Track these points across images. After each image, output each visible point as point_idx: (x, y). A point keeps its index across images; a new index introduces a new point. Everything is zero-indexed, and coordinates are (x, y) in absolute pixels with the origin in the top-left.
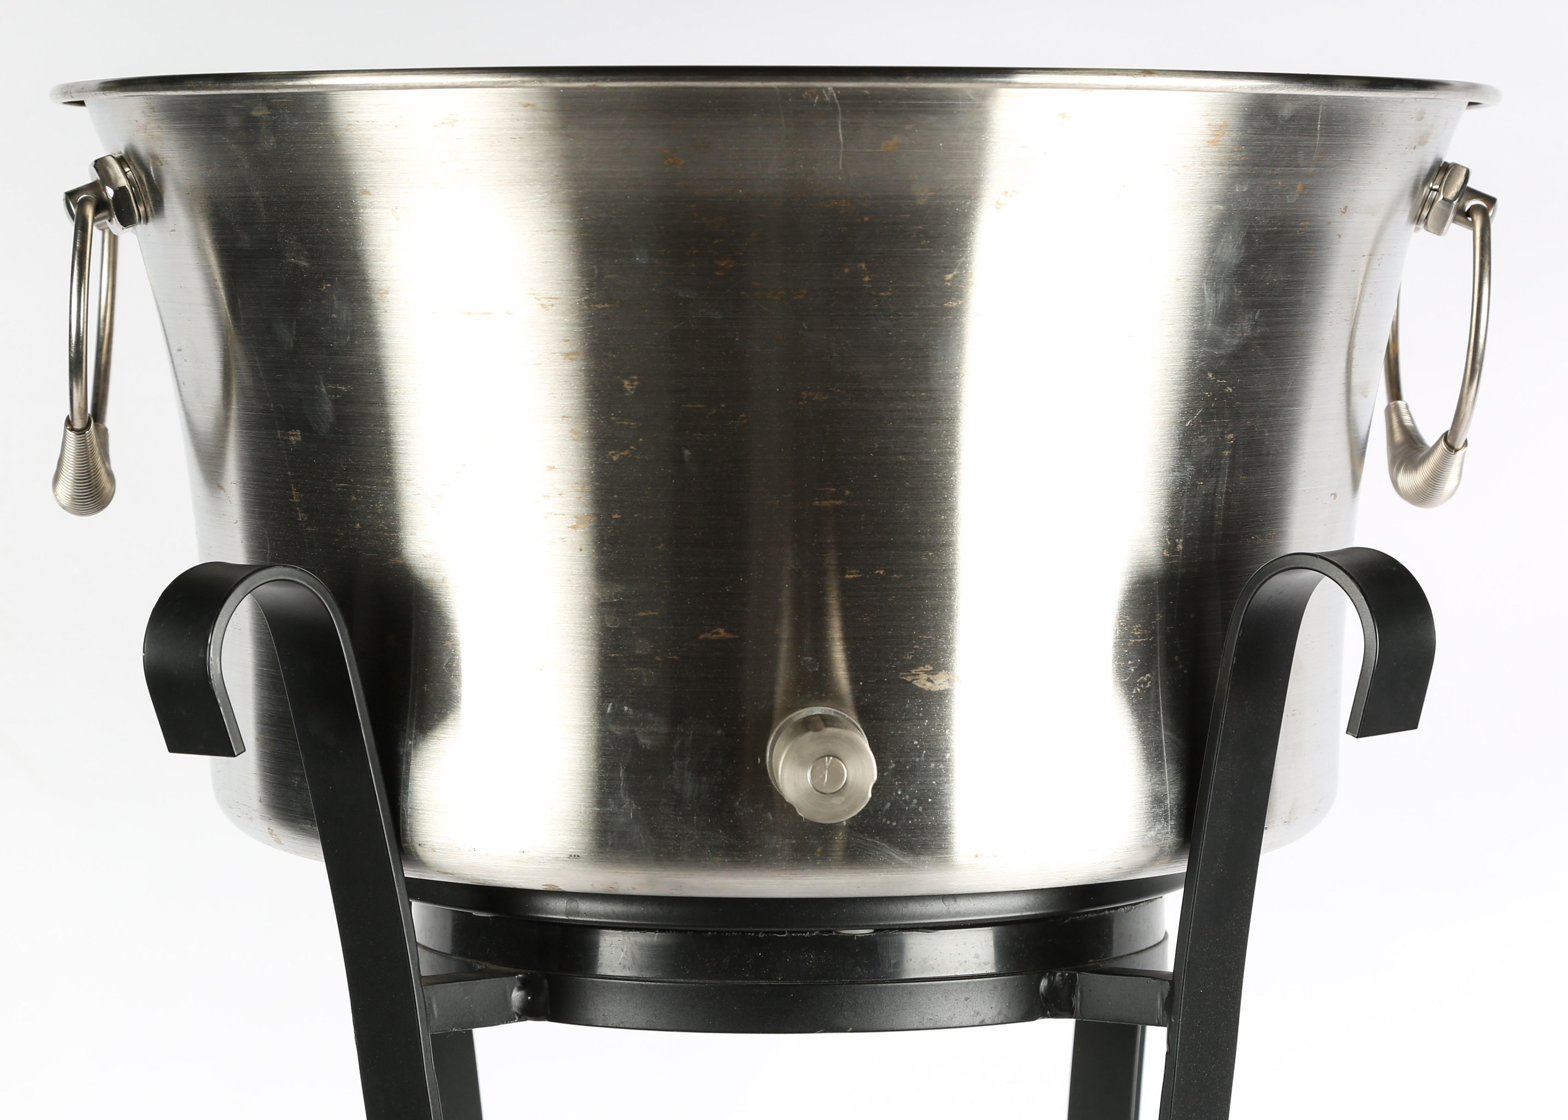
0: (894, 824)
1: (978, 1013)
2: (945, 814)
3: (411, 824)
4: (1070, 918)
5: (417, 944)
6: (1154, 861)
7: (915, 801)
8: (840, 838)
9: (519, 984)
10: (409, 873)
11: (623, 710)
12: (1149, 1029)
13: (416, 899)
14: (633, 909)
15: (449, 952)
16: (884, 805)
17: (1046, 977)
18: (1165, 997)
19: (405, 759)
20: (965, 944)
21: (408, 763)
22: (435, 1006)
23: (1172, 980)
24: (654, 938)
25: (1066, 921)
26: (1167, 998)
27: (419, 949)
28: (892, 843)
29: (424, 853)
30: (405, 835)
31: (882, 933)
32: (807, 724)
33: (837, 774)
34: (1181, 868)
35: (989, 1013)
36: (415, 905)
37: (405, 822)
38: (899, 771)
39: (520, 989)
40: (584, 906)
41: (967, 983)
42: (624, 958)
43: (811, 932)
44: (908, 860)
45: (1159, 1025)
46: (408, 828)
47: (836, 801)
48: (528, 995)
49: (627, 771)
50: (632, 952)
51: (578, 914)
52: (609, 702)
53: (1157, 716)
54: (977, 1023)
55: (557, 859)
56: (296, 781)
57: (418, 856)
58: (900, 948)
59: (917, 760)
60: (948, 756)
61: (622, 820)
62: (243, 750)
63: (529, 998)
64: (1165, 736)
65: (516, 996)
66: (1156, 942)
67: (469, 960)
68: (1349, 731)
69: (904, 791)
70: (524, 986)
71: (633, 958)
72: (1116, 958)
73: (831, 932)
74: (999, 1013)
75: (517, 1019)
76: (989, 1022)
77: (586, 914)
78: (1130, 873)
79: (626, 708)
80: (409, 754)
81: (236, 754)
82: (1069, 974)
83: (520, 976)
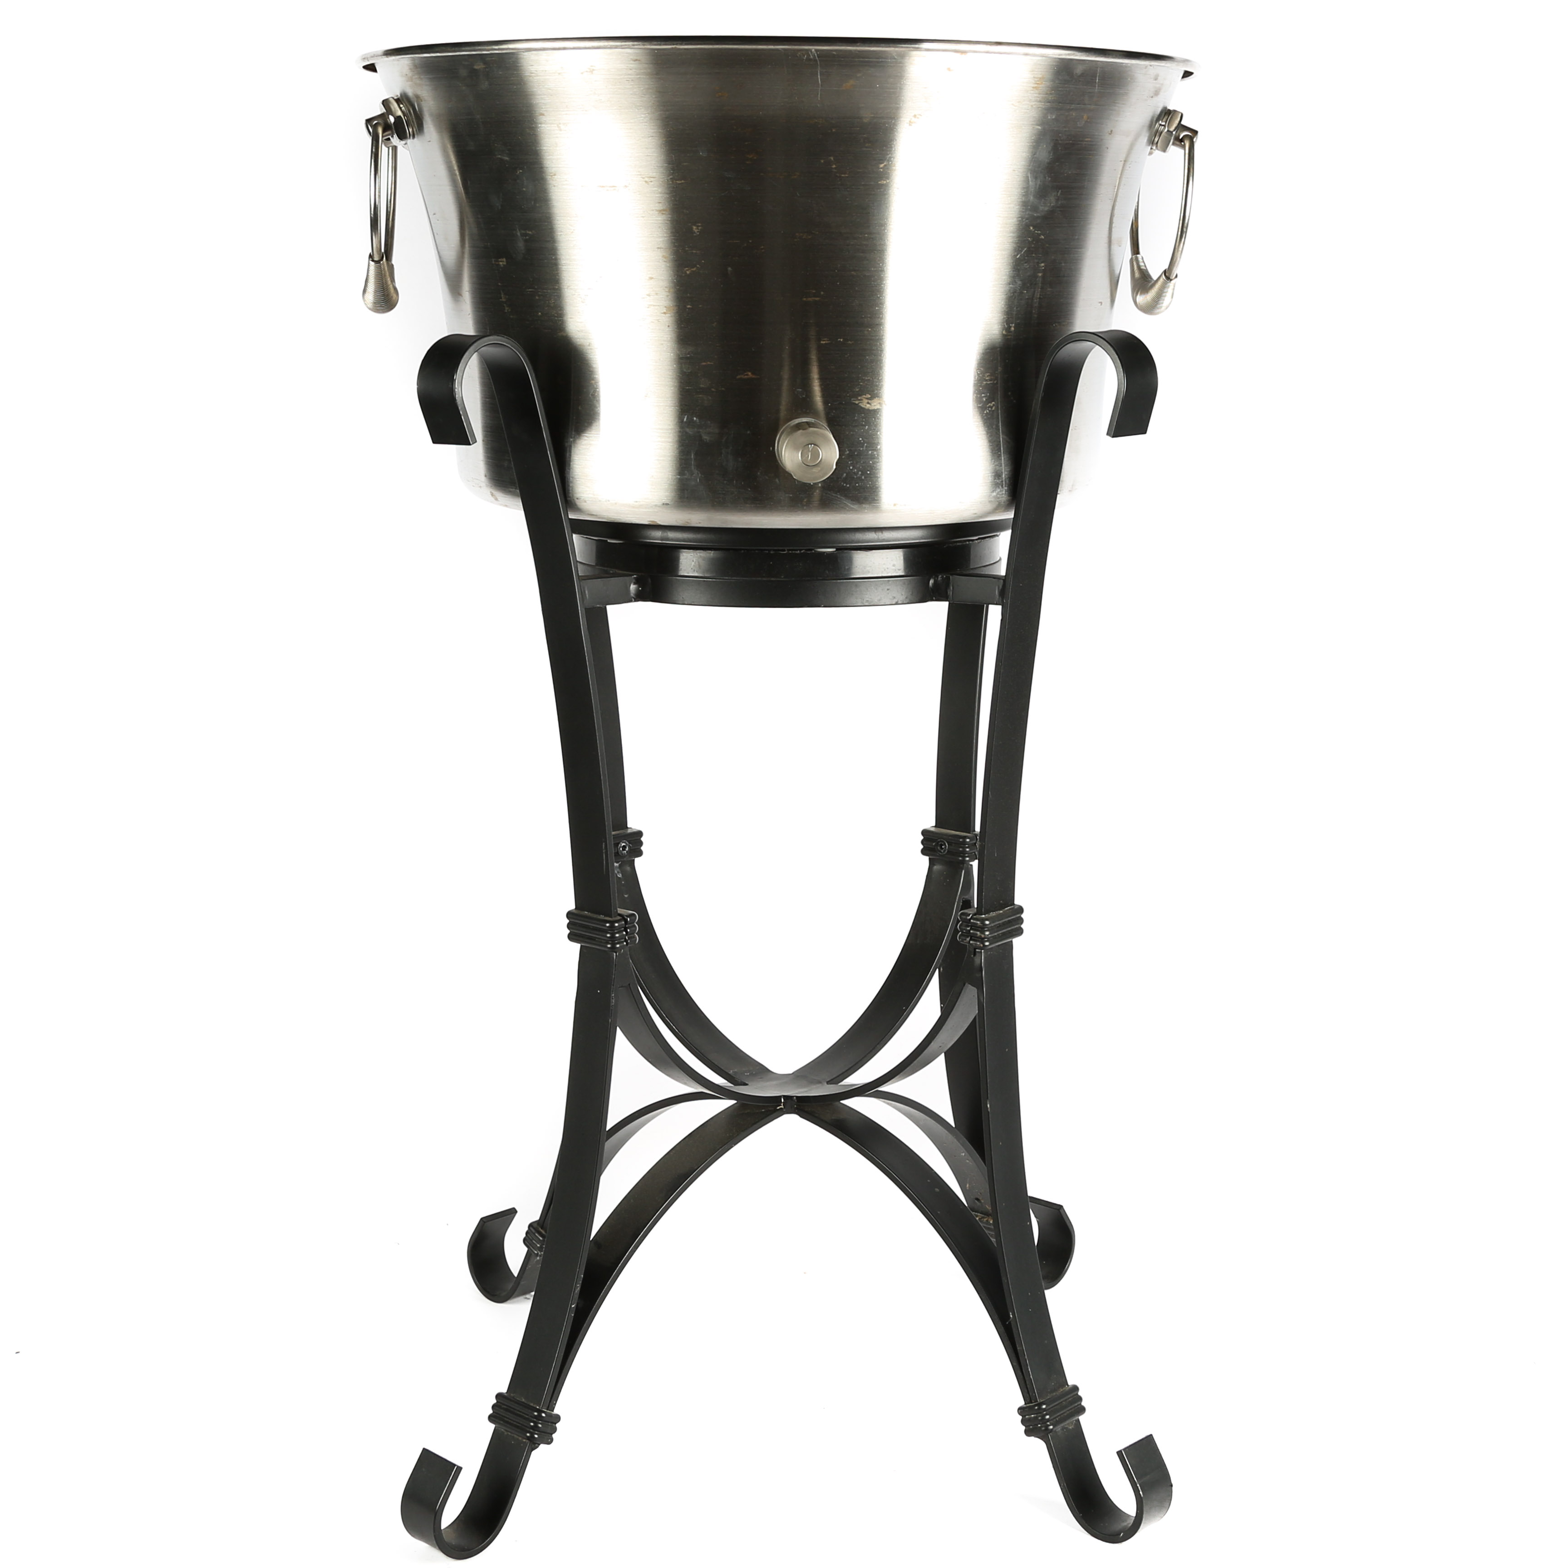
0: (848, 486)
1: (894, 598)
2: (877, 481)
3: (572, 487)
4: (947, 545)
5: (577, 561)
6: (995, 511)
7: (860, 473)
8: (817, 493)
9: (634, 581)
10: (572, 516)
11: (693, 420)
12: (991, 607)
13: (575, 533)
14: (699, 536)
15: (594, 564)
16: (842, 474)
17: (933, 578)
18: (1000, 589)
19: (568, 449)
20: (887, 558)
21: (570, 452)
22: (587, 592)
23: (1005, 579)
24: (711, 554)
25: (945, 547)
26: (1001, 589)
27: (578, 564)
28: (847, 497)
29: (581, 504)
30: (569, 493)
31: (840, 551)
32: (799, 427)
33: (816, 455)
34: (1010, 515)
35: (901, 597)
36: (574, 536)
37: (569, 486)
38: (851, 456)
39: (635, 584)
40: (671, 535)
41: (889, 581)
42: (694, 566)
43: (800, 550)
44: (855, 507)
45: (997, 604)
46: (571, 489)
47: (815, 470)
48: (639, 587)
49: (696, 454)
50: (699, 562)
51: (668, 539)
52: (685, 415)
53: (997, 426)
54: (894, 603)
55: (656, 505)
56: (506, 464)
57: (576, 505)
58: (850, 560)
59: (861, 449)
60: (879, 447)
61: (693, 483)
62: (475, 441)
63: (640, 589)
64: (1003, 438)
65: (633, 587)
66: (995, 561)
67: (606, 568)
68: (1108, 434)
69: (853, 467)
70: (637, 582)
71: (699, 565)
72: (972, 569)
73: (811, 550)
74: (906, 598)
75: (633, 600)
76: (900, 602)
77: (672, 540)
78: (981, 517)
79: (695, 419)
80: (570, 447)
81: (471, 443)
82: (946, 576)
83: (635, 576)
